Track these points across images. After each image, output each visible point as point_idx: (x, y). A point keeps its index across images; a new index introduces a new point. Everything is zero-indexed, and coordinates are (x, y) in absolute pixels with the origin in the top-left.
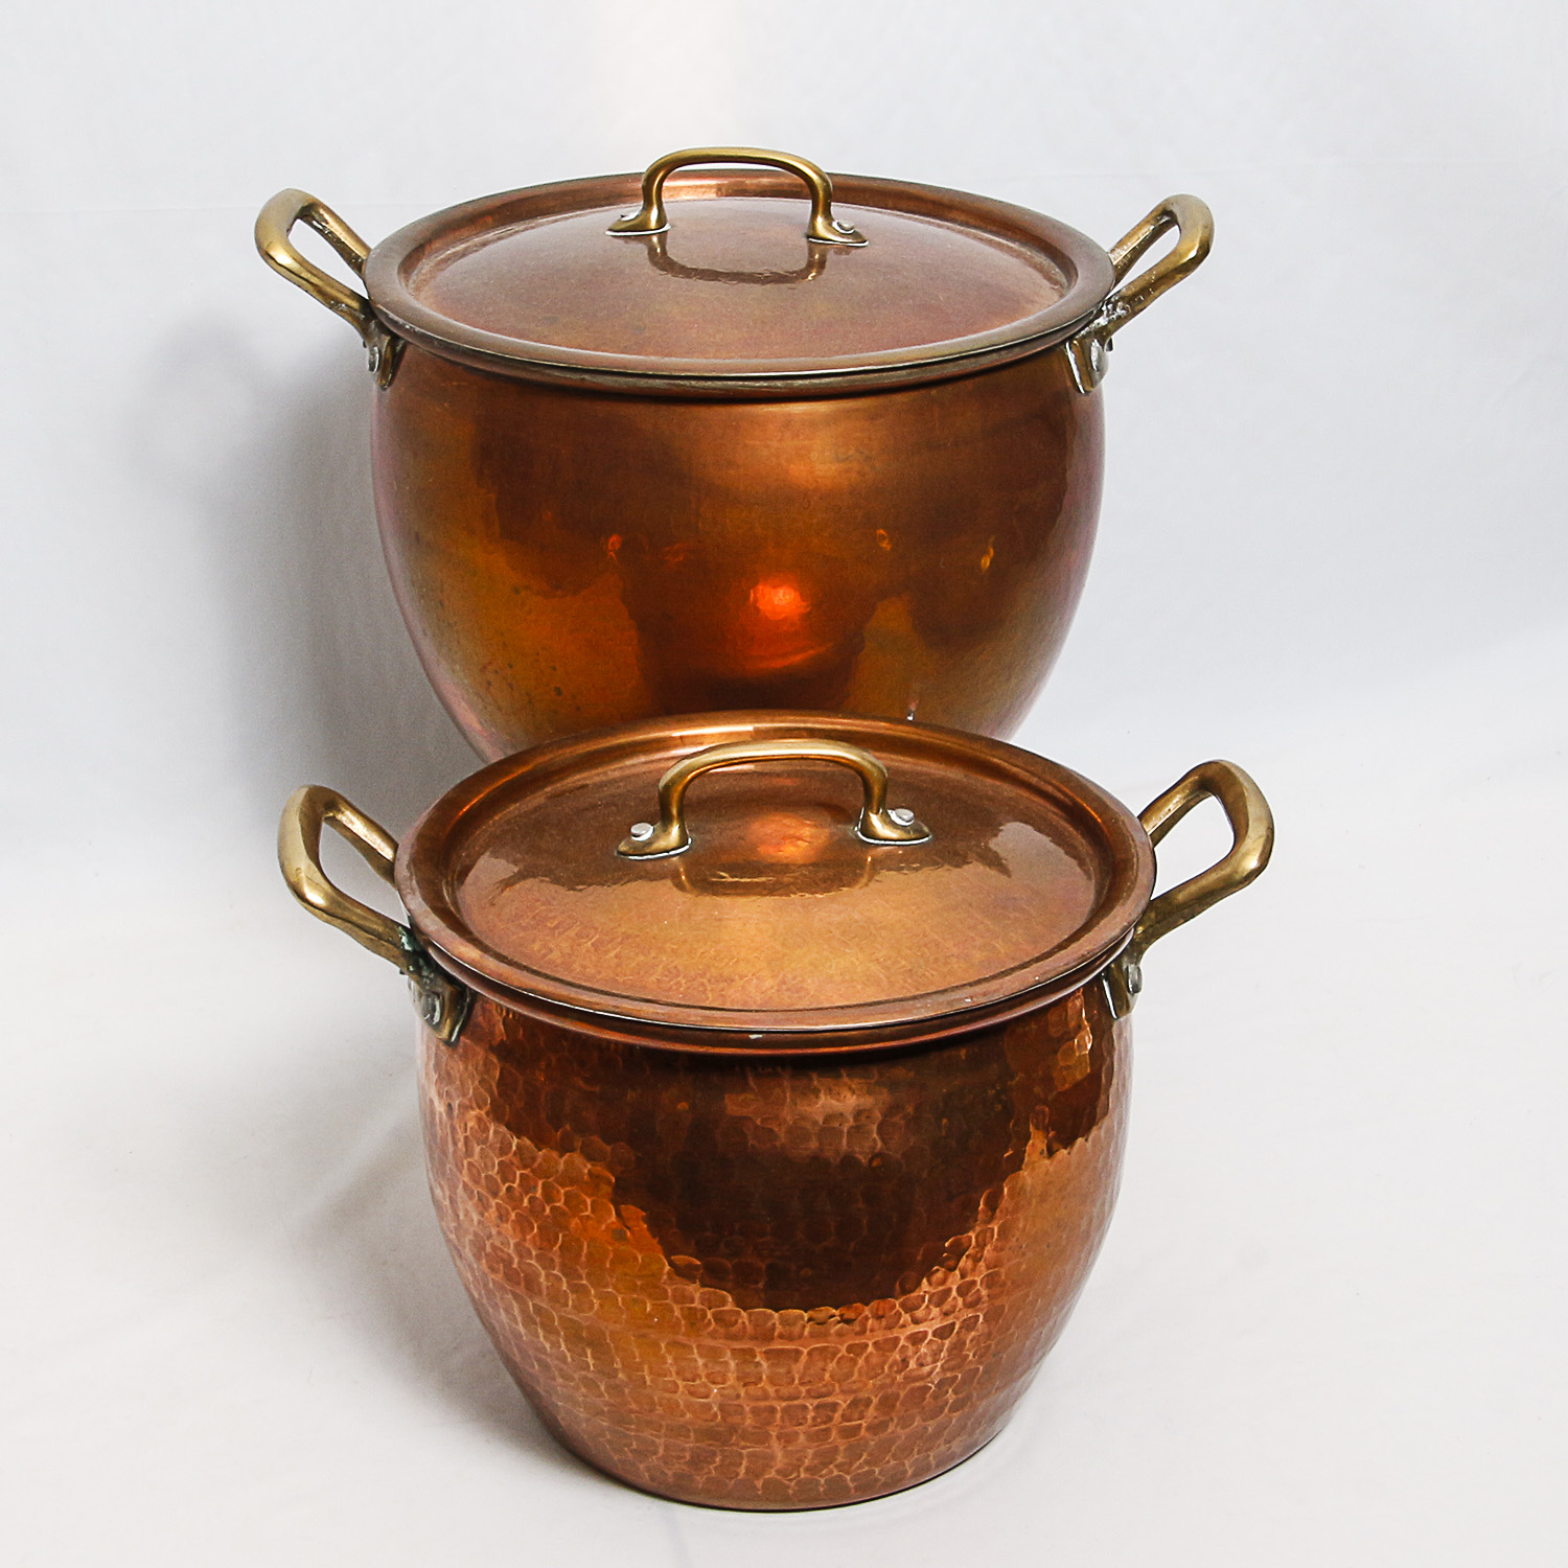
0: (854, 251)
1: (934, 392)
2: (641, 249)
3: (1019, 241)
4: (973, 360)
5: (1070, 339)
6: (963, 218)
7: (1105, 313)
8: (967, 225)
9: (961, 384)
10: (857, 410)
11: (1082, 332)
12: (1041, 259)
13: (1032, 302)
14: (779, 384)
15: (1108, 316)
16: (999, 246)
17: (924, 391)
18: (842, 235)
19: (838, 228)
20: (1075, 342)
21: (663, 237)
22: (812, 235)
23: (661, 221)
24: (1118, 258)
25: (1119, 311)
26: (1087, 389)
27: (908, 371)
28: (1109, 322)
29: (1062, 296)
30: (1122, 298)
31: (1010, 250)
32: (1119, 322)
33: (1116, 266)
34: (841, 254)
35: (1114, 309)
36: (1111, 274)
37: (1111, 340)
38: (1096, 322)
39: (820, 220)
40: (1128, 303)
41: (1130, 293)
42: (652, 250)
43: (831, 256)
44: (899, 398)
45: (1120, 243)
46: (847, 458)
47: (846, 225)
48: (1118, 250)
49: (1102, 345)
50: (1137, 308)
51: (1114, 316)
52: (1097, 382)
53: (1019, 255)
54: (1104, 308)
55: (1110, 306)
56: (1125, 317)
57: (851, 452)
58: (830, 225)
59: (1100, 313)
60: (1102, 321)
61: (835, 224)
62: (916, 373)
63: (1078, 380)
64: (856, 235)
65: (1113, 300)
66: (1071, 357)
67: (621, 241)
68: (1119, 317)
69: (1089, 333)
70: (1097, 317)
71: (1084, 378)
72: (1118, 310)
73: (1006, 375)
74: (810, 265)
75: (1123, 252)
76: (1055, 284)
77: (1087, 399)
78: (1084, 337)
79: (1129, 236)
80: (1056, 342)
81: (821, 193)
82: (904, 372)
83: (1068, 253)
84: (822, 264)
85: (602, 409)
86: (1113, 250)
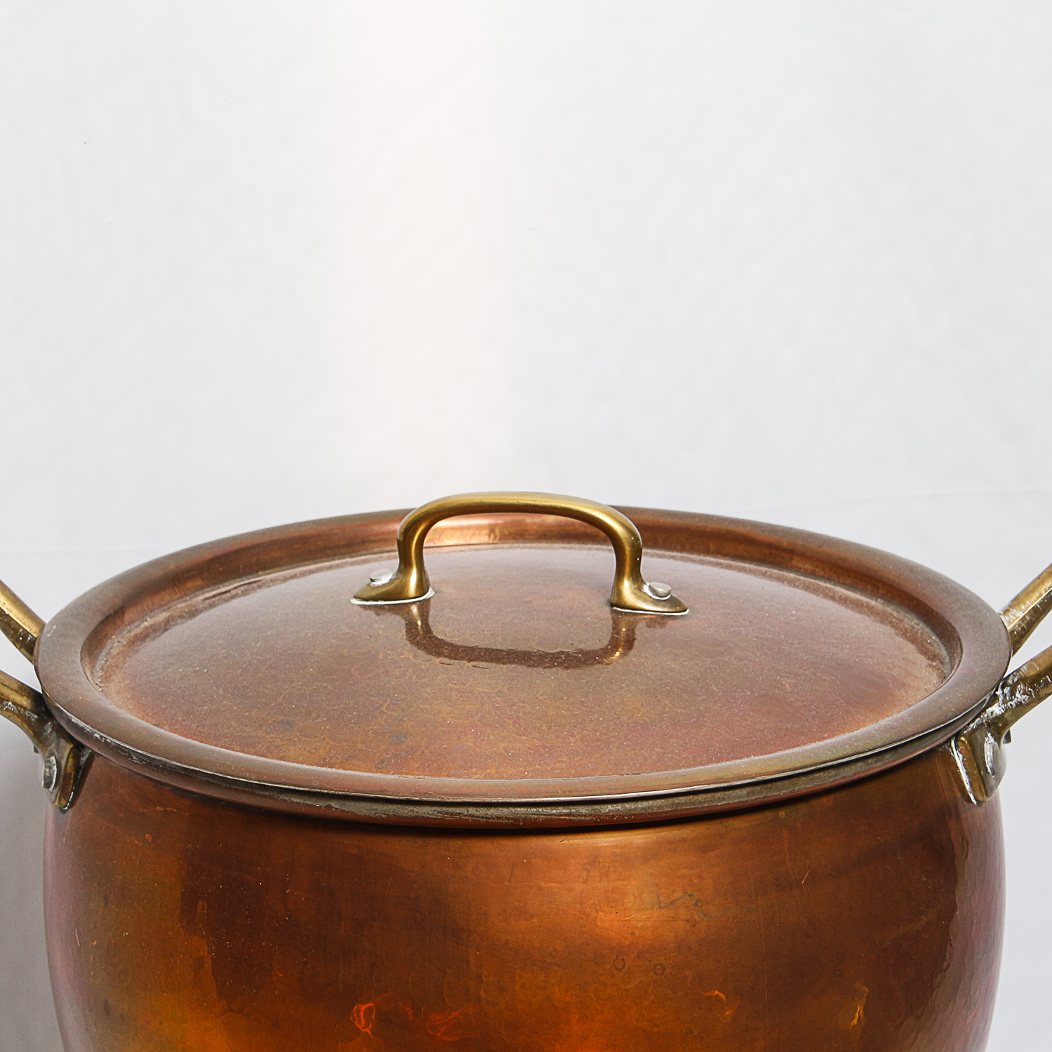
0: (671, 622)
1: (782, 814)
2: (396, 623)
3: (882, 597)
4: (833, 772)
5: (957, 735)
6: (808, 566)
7: (1001, 698)
8: (813, 574)
9: (815, 803)
10: (683, 840)
11: (971, 725)
12: (912, 622)
13: (904, 685)
14: (583, 810)
15: (1004, 702)
16: (857, 606)
17: (769, 814)
18: (656, 602)
19: (650, 594)
20: (963, 739)
21: (424, 607)
22: (616, 603)
23: (423, 586)
24: (1013, 621)
25: (1019, 697)
26: (980, 798)
27: (749, 789)
28: (1006, 710)
29: (944, 678)
30: (1023, 680)
31: (871, 611)
32: (1021, 709)
33: (1012, 632)
34: (655, 627)
35: (1013, 693)
36: (1005, 644)
37: (1009, 732)
38: (989, 710)
39: (627, 586)
40: (1031, 686)
41: (1033, 673)
42: (411, 625)
43: (641, 630)
44: (738, 823)
45: (1016, 602)
46: (672, 903)
47: (660, 590)
48: (1013, 611)
49: (998, 740)
50: (1042, 693)
51: (1013, 703)
52: (992, 789)
53: (884, 618)
54: (999, 692)
55: (1007, 690)
56: (1027, 704)
57: (678, 895)
58: (640, 589)
59: (994, 698)
60: (997, 709)
61: (646, 589)
62: (760, 792)
63: (968, 787)
64: (674, 602)
65: (1010, 681)
66: (959, 759)
67: (371, 613)
68: (1019, 704)
69: (980, 726)
70: (990, 704)
71: (976, 784)
72: (1017, 695)
73: (873, 786)
74: (614, 644)
75: (1020, 614)
76: (933, 660)
77: (980, 810)
78: (974, 731)
79: (1027, 592)
80: (937, 743)
81: (628, 549)
82: (744, 791)
83: (947, 615)
84: (629, 643)
85: (353, 843)
86: (1006, 611)
